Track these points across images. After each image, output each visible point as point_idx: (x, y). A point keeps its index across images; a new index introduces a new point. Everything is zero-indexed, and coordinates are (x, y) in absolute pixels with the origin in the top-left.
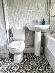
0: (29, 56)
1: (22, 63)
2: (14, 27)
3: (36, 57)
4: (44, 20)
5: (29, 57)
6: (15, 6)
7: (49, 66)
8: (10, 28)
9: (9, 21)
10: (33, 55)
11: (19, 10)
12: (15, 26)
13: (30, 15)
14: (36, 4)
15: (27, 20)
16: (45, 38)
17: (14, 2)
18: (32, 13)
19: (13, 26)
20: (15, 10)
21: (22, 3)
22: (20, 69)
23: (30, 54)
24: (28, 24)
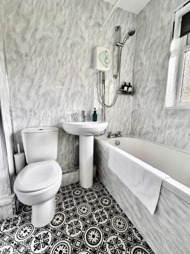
0: (69, 193)
1: (58, 219)
2: (27, 128)
3: (86, 192)
4: (95, 112)
5: (70, 197)
6: (28, 77)
7: (116, 206)
8: (15, 131)
9: (11, 111)
10: (78, 187)
11: (40, 87)
12: (28, 124)
13: (67, 100)
14: (80, 79)
15: (61, 111)
16: (99, 147)
17: (27, 67)
18: (72, 97)
19: (24, 124)
20: (31, 87)
21: (49, 73)
22: (55, 240)
23: (70, 187)
24: (62, 120)
